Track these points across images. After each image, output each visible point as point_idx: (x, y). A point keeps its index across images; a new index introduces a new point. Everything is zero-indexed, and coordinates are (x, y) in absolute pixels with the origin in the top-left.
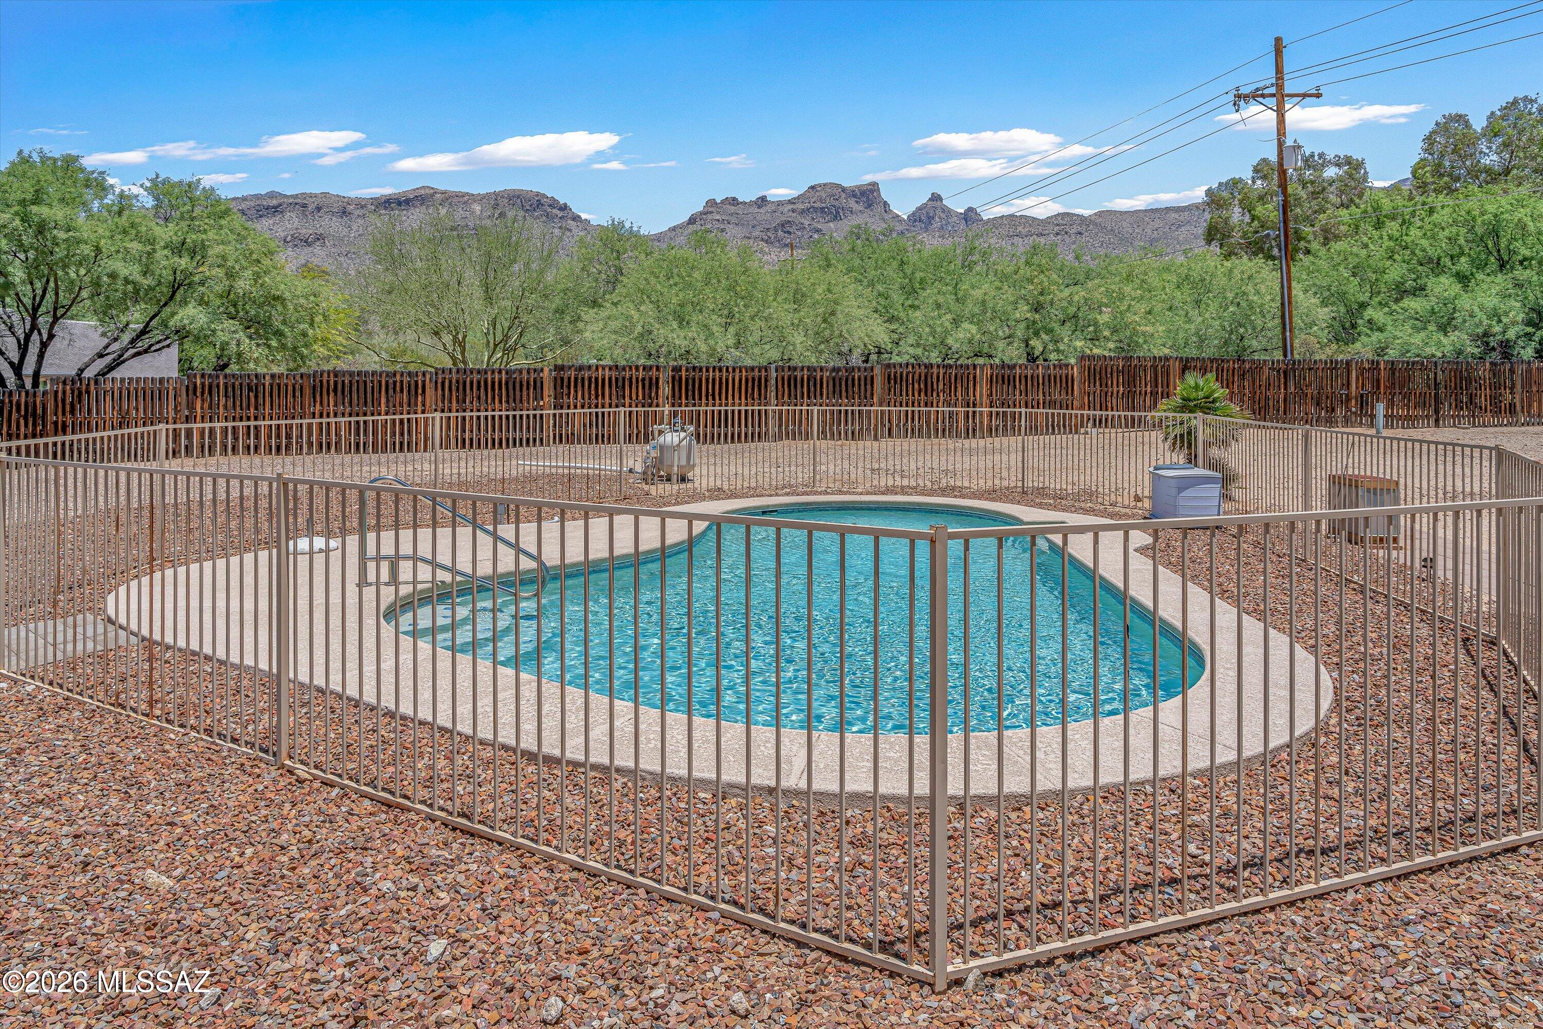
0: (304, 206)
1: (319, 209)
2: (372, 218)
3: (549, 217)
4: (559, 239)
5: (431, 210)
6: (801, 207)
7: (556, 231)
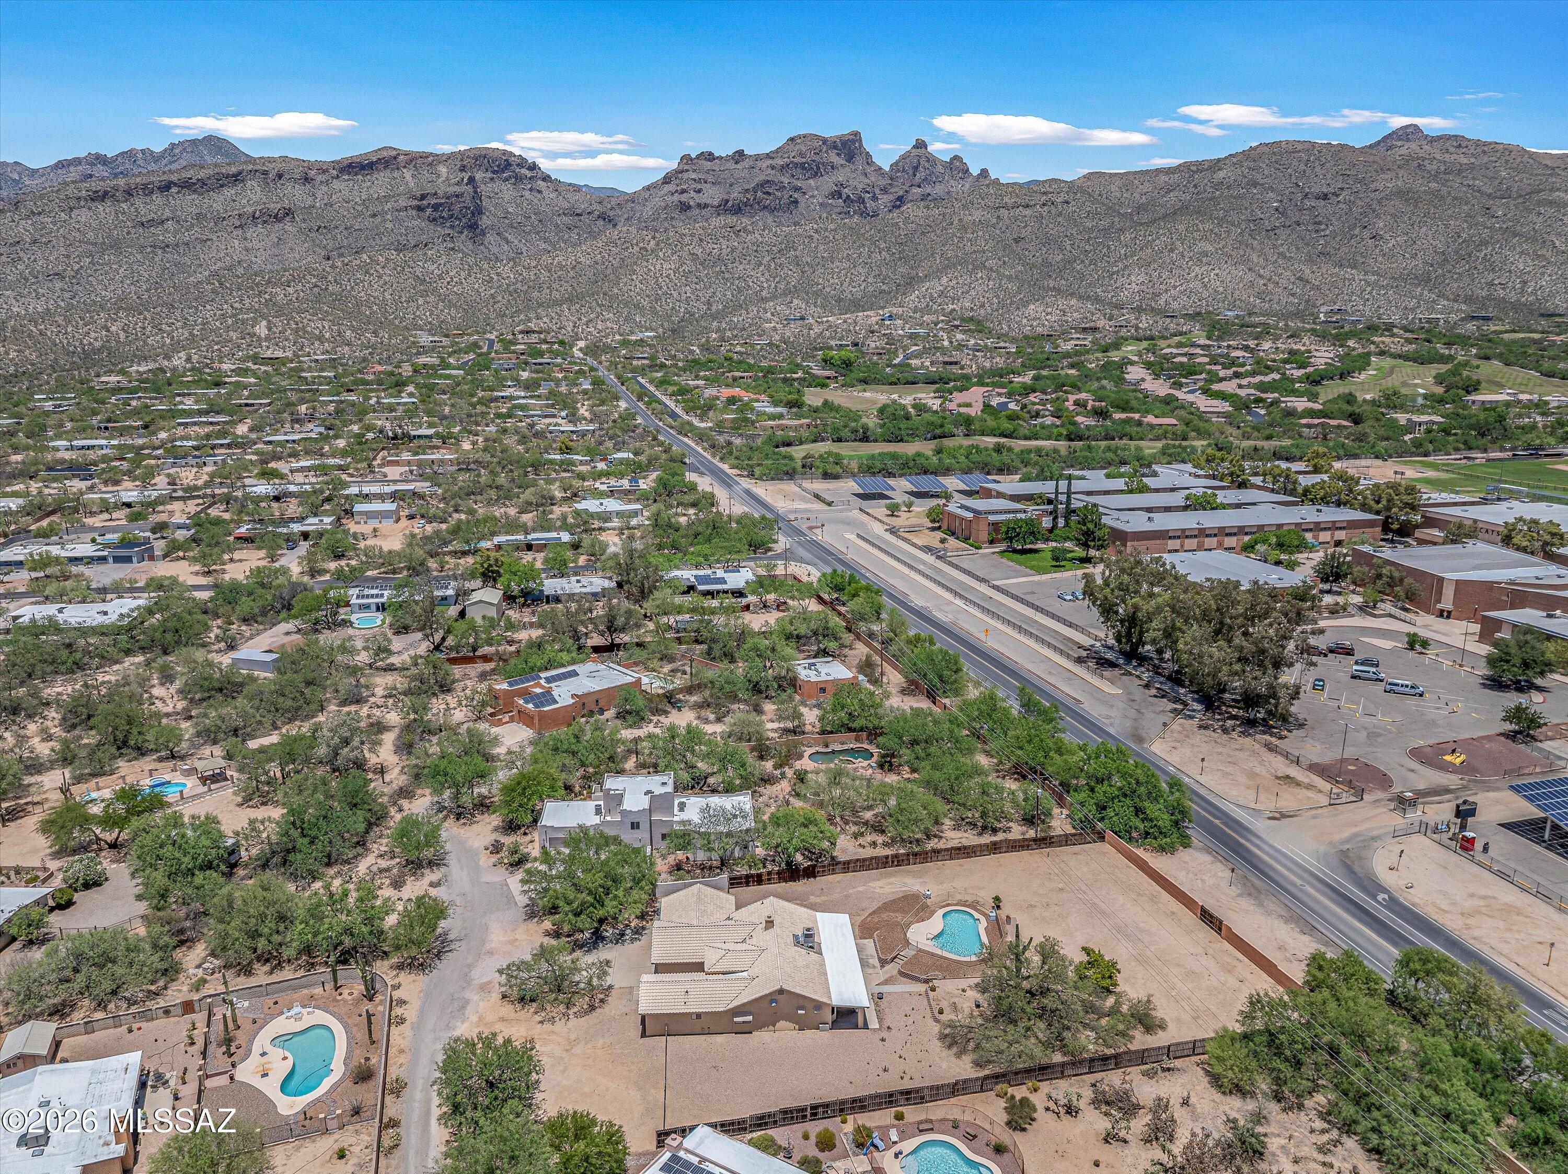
0: (265, 173)
1: (280, 176)
2: (336, 184)
3: (518, 179)
4: (530, 203)
5: (396, 174)
6: (780, 162)
7: (527, 193)
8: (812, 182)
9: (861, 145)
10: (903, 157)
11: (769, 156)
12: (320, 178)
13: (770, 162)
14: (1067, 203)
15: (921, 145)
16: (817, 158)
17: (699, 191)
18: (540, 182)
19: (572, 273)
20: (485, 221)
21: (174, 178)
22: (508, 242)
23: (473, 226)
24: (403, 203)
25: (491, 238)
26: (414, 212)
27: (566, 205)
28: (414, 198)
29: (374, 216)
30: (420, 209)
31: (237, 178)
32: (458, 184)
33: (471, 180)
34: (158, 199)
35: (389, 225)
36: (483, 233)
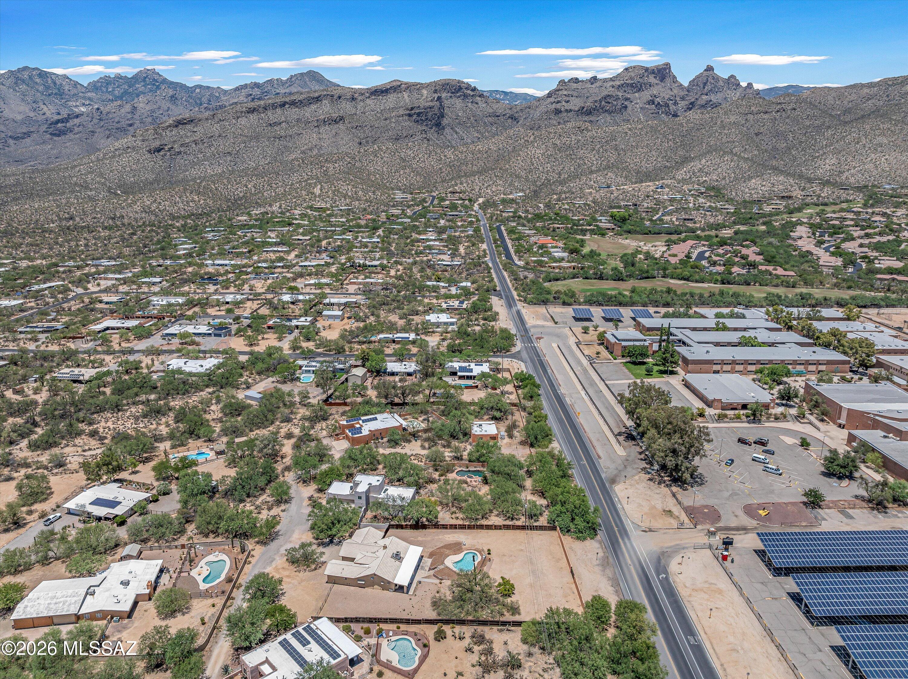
0: (332, 96)
1: (340, 97)
2: (368, 101)
3: (466, 96)
4: (471, 110)
5: (400, 95)
6: (618, 83)
7: (470, 104)
8: (637, 94)
9: (670, 71)
10: (698, 77)
11: (611, 79)
12: (360, 98)
13: (611, 83)
14: (795, 109)
15: (710, 69)
16: (641, 80)
17: (568, 102)
18: (478, 98)
19: (485, 155)
20: (445, 122)
21: (287, 100)
22: (456, 133)
23: (438, 125)
24: (401, 112)
25: (447, 131)
26: (407, 118)
27: (491, 111)
28: (407, 109)
29: (386, 119)
30: (410, 115)
31: (318, 99)
32: (432, 101)
33: (439, 98)
34: (279, 111)
35: (393, 125)
36: (443, 128)
